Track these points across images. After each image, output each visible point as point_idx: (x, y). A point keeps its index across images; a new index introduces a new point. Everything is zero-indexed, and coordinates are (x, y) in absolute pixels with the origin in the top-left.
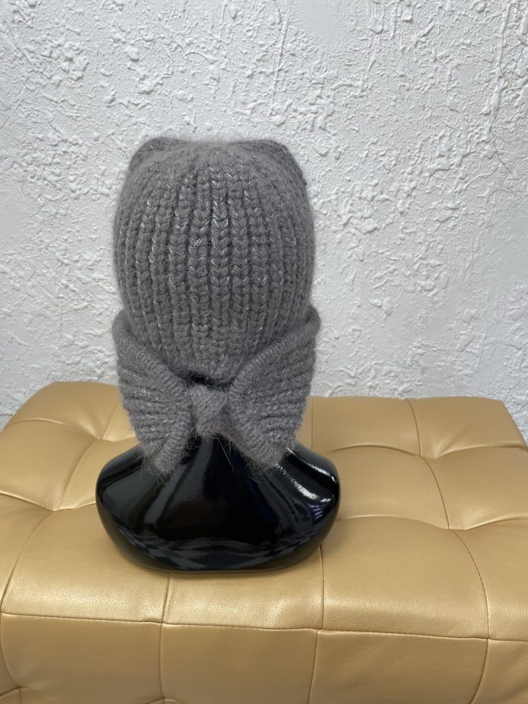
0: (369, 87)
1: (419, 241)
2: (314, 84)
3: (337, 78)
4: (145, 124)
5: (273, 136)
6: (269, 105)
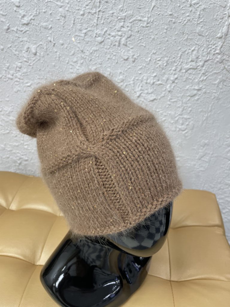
0: (151, 21)
1: (178, 106)
2: (119, 19)
3: (133, 15)
4: (27, 41)
5: (97, 49)
6: (94, 31)
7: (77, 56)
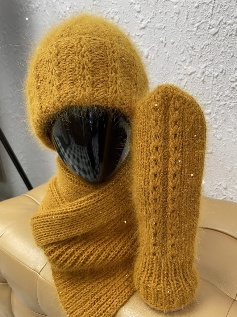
5: (210, 42)
6: (208, 23)
7: (186, 54)
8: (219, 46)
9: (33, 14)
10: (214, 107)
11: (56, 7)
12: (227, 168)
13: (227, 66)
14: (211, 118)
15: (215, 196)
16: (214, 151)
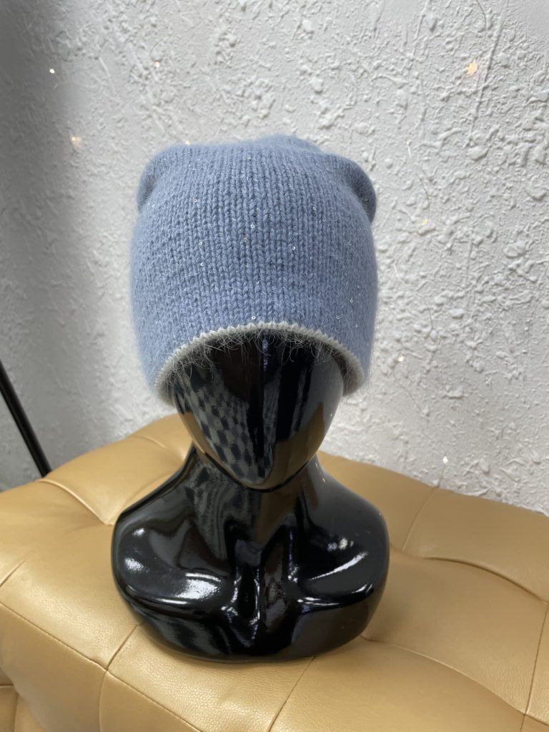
2: (533, 102)
5: (468, 174)
6: (466, 134)
7: (416, 192)
8: (487, 183)
9: (66, 61)
10: (470, 304)
11: (124, 54)
12: (492, 431)
13: (502, 226)
14: (462, 326)
15: (464, 487)
16: (466, 395)
